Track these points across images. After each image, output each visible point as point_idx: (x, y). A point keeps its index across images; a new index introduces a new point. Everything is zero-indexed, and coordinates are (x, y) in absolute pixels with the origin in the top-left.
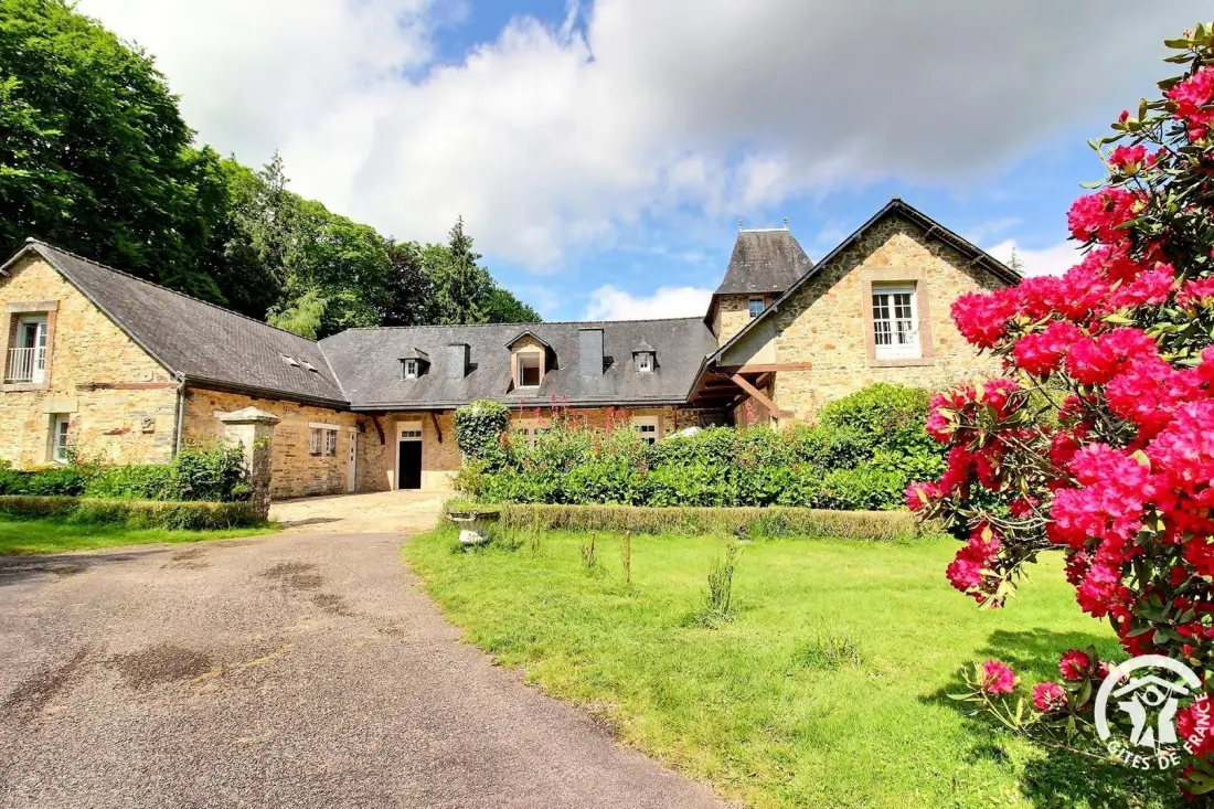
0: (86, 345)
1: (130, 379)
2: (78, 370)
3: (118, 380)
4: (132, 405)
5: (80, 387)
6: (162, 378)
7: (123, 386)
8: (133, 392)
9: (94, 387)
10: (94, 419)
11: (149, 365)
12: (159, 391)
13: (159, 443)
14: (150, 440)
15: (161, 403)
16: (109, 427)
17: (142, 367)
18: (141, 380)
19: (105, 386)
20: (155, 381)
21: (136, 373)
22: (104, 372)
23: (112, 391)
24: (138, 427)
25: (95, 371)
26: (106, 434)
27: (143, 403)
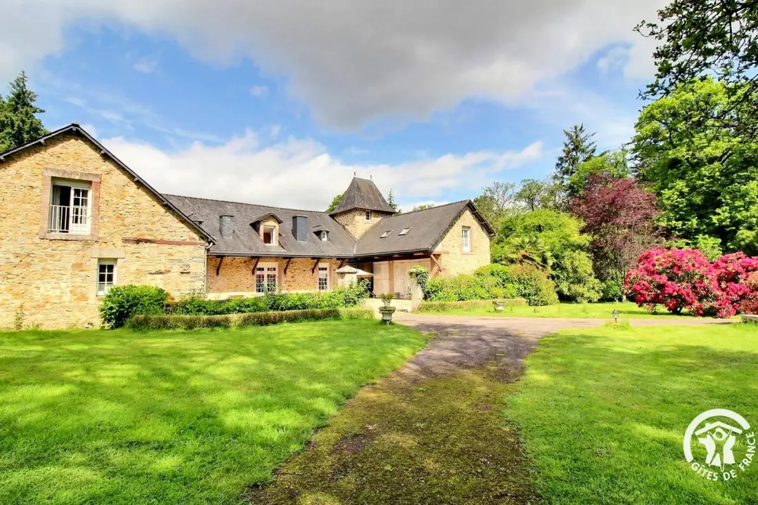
0: (130, 210)
1: (167, 237)
2: (124, 228)
3: (159, 238)
4: (170, 255)
5: (126, 240)
6: (194, 239)
7: (162, 242)
8: (171, 246)
9: (138, 241)
10: (140, 263)
11: (183, 229)
12: (192, 247)
13: (193, 279)
14: (186, 278)
15: (193, 255)
16: (153, 269)
17: (177, 230)
18: (177, 239)
19: (147, 241)
20: (188, 240)
21: (173, 234)
22: (146, 232)
23: (154, 245)
24: (176, 269)
25: (138, 230)
26: (151, 274)
27: (180, 254)
